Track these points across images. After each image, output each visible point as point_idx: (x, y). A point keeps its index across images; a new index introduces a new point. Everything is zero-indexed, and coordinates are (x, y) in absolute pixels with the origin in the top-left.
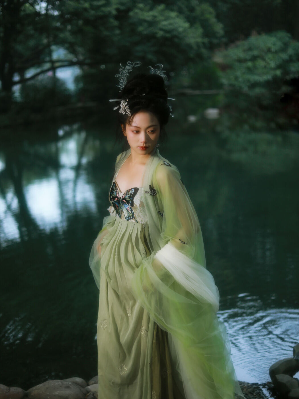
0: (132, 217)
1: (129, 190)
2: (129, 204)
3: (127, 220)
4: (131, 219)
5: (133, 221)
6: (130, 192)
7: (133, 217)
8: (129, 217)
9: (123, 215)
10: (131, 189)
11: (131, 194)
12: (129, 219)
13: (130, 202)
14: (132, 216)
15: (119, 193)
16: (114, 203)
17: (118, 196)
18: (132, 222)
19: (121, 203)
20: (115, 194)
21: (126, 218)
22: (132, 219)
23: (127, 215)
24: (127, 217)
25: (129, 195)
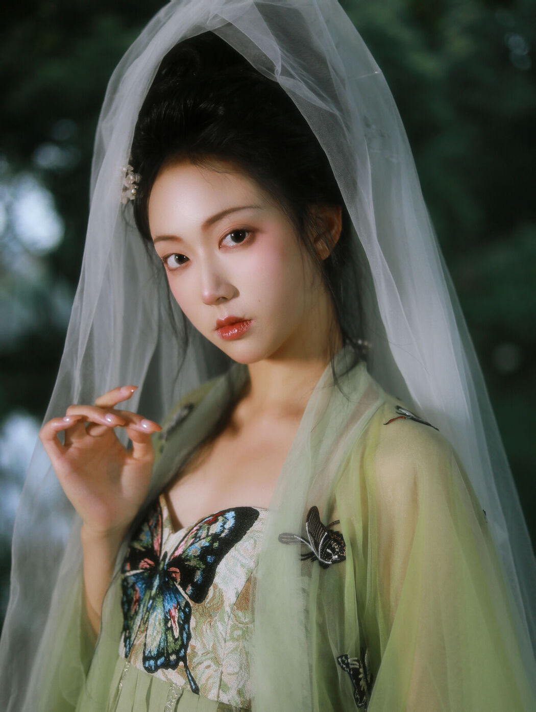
0: (173, 657)
1: (214, 519)
2: (190, 588)
3: (149, 670)
4: (167, 665)
5: (175, 677)
6: (215, 528)
7: (179, 659)
8: (160, 654)
9: (138, 642)
10: (222, 513)
11: (215, 537)
12: (157, 668)
13: (198, 577)
14: (177, 652)
15: (167, 531)
16: (132, 580)
17: (156, 547)
18: (171, 684)
19: (156, 583)
20: (145, 538)
21: (146, 659)
22: (174, 666)
23: (156, 644)
24: (154, 652)
25: (205, 543)
